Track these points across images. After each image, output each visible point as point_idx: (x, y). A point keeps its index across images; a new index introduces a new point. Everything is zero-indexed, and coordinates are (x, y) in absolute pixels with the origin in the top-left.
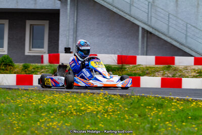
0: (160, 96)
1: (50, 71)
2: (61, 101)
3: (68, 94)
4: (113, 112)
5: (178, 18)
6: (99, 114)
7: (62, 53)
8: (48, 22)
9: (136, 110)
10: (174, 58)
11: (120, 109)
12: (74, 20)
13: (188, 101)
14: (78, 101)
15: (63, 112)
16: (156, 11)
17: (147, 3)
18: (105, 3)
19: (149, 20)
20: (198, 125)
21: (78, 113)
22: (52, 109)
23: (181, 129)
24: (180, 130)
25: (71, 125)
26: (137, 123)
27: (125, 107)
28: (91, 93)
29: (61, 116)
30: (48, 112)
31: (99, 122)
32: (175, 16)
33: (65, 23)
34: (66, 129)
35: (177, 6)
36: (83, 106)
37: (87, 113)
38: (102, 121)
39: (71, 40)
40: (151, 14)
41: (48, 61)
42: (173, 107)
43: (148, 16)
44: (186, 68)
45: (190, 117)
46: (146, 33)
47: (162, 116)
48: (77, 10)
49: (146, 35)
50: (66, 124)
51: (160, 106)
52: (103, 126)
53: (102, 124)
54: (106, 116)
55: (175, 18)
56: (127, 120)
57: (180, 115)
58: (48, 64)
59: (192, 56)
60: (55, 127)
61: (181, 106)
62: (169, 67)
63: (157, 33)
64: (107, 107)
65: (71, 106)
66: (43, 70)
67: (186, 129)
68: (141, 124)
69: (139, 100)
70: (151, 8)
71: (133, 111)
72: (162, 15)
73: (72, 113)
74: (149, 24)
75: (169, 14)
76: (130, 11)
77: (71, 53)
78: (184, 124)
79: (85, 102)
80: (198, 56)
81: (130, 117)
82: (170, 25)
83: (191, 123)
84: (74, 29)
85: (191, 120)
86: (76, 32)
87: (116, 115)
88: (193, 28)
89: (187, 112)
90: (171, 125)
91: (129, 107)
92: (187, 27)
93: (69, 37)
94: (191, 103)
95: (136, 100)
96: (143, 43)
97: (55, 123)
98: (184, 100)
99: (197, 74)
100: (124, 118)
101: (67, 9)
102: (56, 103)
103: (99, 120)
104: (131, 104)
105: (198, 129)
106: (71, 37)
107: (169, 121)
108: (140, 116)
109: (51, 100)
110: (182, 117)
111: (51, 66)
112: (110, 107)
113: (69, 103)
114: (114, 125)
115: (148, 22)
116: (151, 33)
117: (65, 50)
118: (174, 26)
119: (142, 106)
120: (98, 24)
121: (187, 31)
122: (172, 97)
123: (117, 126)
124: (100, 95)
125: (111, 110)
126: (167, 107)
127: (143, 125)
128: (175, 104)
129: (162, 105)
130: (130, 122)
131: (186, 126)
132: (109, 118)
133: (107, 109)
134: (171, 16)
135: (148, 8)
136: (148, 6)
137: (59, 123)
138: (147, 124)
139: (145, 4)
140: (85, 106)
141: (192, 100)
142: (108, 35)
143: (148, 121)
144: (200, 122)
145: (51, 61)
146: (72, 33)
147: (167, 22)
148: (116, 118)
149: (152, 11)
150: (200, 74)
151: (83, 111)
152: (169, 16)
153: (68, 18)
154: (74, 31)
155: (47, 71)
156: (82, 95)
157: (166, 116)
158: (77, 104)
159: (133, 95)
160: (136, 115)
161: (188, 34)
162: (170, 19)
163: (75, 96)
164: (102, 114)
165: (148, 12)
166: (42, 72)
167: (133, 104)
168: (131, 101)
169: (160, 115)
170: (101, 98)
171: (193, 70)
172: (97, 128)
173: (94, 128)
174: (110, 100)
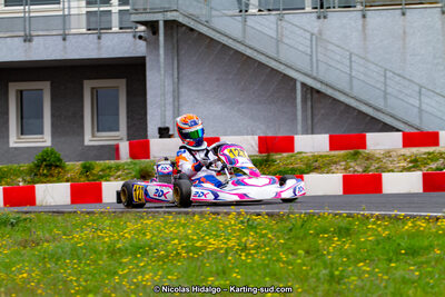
0: (344, 213)
1: (134, 174)
2: (156, 233)
4: (258, 247)
5: (368, 61)
6: (231, 254)
7: (153, 137)
8: (124, 81)
9: (299, 241)
10: (365, 136)
11: (269, 243)
12: (173, 75)
14: (190, 231)
15: (163, 252)
16: (326, 49)
17: (308, 36)
19: (315, 68)
20: (420, 266)
21: (191, 254)
22: (141, 248)
23: (387, 273)
24: (386, 277)
26: (304, 268)
27: (278, 238)
29: (159, 261)
30: (134, 255)
31: (231, 270)
32: (362, 58)
33: (157, 81)
35: (365, 39)
36: (198, 240)
37: (208, 252)
38: (237, 267)
39: (169, 113)
40: (317, 56)
41: (128, 155)
42: (369, 233)
43: (311, 60)
44: (388, 154)
45: (403, 252)
46: (309, 92)
47: (350, 252)
48: (178, 55)
49: (309, 96)
51: (344, 232)
52: (239, 277)
53: (237, 273)
54: (243, 258)
55: (362, 62)
56: (284, 262)
57: (383, 248)
58: (129, 160)
59: (398, 130)
60: (149, 284)
61: (385, 230)
62: (356, 154)
63: (329, 92)
64: (244, 239)
65: (176, 241)
66: (119, 173)
67: (399, 273)
68: (311, 269)
69: (304, 221)
70: (317, 45)
71: (294, 243)
72: (338, 57)
73: (178, 254)
74: (315, 75)
75: (351, 54)
76: (278, 52)
77: (170, 136)
78: (393, 265)
79: (203, 232)
80: (408, 130)
81: (290, 257)
82: (353, 74)
83: (406, 263)
84: (174, 91)
85: (406, 257)
87: (263, 254)
88: (398, 78)
89: (398, 241)
90: (368, 269)
91: (287, 237)
92: (385, 76)
93: (165, 107)
94: (404, 223)
95: (299, 223)
96: (304, 110)
97: (147, 277)
98: (390, 217)
99: (410, 165)
100: (278, 260)
101: (158, 55)
102: (148, 237)
103: (231, 265)
104: (291, 230)
105: (421, 274)
106: (170, 108)
107: (364, 261)
108: (307, 252)
109: (138, 232)
110: (388, 252)
111: (135, 164)
112: (250, 239)
113: (172, 235)
114: (259, 273)
115: (312, 71)
116: (318, 92)
117: (160, 133)
118: (362, 77)
119: (311, 234)
120: (217, 80)
121: (385, 84)
122: (366, 213)
123: (265, 276)
124: (231, 216)
125: (252, 246)
126: (358, 233)
127: (316, 271)
128: (374, 227)
129: (348, 230)
130: (290, 267)
131: (396, 268)
132: (249, 261)
133: (245, 243)
134: (354, 58)
135: (312, 45)
136: (311, 41)
137: (156, 274)
138: (322, 268)
139: (306, 38)
140: (203, 239)
141: (405, 216)
142: (237, 99)
143: (324, 263)
144: (423, 259)
145: (133, 155)
146: (171, 100)
147: (348, 70)
148: (263, 260)
149: (319, 50)
150: (415, 164)
151: (200, 249)
152: (351, 58)
153: (162, 69)
154: (174, 96)
155: (127, 174)
156: (196, 217)
157: (358, 250)
158: (187, 236)
159: (292, 213)
160: (301, 252)
161: (389, 90)
162: (353, 64)
163: (183, 221)
164: (236, 253)
165: (312, 52)
166: (119, 177)
167: (294, 231)
168: (290, 225)
169: (346, 250)
170: (233, 222)
171: (401, 157)
172: (228, 282)
173: (222, 282)
174: (249, 225)
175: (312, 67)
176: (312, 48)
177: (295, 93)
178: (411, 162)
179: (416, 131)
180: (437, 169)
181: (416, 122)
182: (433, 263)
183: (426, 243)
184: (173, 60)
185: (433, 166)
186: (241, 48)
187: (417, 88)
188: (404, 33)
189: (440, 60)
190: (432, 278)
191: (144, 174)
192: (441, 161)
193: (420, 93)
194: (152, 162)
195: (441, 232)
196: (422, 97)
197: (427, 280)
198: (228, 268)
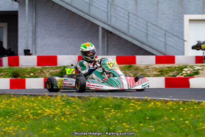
0: (119, 97)
1: (10, 74)
2: (17, 105)
3: (26, 97)
4: (71, 114)
5: (138, 17)
6: (56, 117)
7: (22, 55)
8: (6, 24)
9: (93, 112)
10: (135, 57)
11: (77, 112)
12: (33, 21)
13: (146, 100)
14: (35, 105)
15: (20, 116)
16: (116, 10)
17: (106, 2)
18: (64, 4)
19: (109, 20)
20: (156, 126)
21: (35, 117)
22: (9, 113)
23: (138, 129)
24: (137, 131)
25: (27, 129)
26: (95, 125)
27: (82, 109)
28: (49, 96)
29: (18, 120)
30: (5, 116)
31: (56, 126)
32: (135, 15)
33: (24, 25)
34: (22, 134)
35: (137, 5)
36: (40, 110)
37: (44, 116)
38: (59, 124)
39: (30, 42)
40: (110, 13)
41: (7, 64)
42: (131, 108)
43: (108, 15)
44: (147, 67)
45: (148, 118)
46: (106, 32)
47: (120, 117)
48: (36, 11)
49: (106, 35)
50: (23, 129)
51: (118, 107)
52: (59, 129)
53: (59, 127)
54: (63, 119)
55: (135, 17)
56: (84, 122)
57: (138, 116)
58: (8, 67)
59: (153, 55)
60: (11, 132)
61: (139, 106)
62: (130, 67)
63: (117, 33)
64: (64, 109)
65: (28, 110)
66: (2, 74)
67: (144, 129)
68: (99, 126)
69: (97, 101)
70: (111, 7)
71: (91, 112)
72: (122, 14)
73: (28, 117)
74: (109, 23)
75: (129, 13)
76: (90, 10)
77: (30, 55)
78: (141, 125)
79: (42, 105)
80: (159, 54)
81: (88, 119)
82: (130, 24)
83: (149, 124)
84: (33, 30)
85: (149, 121)
86: (35, 33)
87: (74, 117)
88: (154, 26)
89: (146, 112)
90: (128, 126)
91: (87, 109)
92: (147, 25)
93: (28, 39)
94: (150, 103)
95: (94, 102)
96: (103, 42)
97: (11, 128)
98: (143, 100)
99: (159, 73)
100: (82, 121)
101: (25, 10)
102: (13, 107)
103: (56, 123)
104: (89, 106)
105: (156, 130)
106: (30, 39)
107: (126, 122)
108: (97, 117)
109: (8, 104)
110: (140, 118)
111: (11, 69)
112: (67, 110)
113: (25, 107)
114: (71, 127)
115: (108, 21)
116: (111, 33)
117: (25, 53)
118: (134, 25)
119: (100, 108)
120: (57, 24)
121: (147, 29)
122: (130, 97)
123: (74, 129)
124: (58, 97)
125: (68, 113)
126: (125, 108)
127: (101, 127)
128: (133, 104)
129: (120, 106)
130: (87, 125)
131: (143, 127)
132: (66, 121)
133: (65, 112)
134: (130, 15)
135: (108, 7)
136: (108, 5)
137: (15, 127)
138: (104, 126)
139: (105, 3)
140: (42, 109)
141: (150, 100)
142: (67, 35)
143: (106, 123)
144: (158, 122)
145: (10, 64)
146: (31, 35)
147: (127, 21)
148: (74, 121)
149: (112, 10)
150: (161, 73)
151: (40, 114)
152: (129, 14)
153: (27, 19)
154: (33, 33)
155: (6, 74)
156: (39, 98)
157: (124, 117)
158: (34, 107)
159: (91, 97)
160: (93, 117)
161: (149, 33)
162: (130, 18)
163: (33, 99)
164: (59, 117)
165: (108, 11)
166: (2, 76)
167: (91, 106)
168: (89, 103)
169: (118, 116)
170: (59, 101)
171: (154, 69)
172: (53, 132)
173: (50, 132)
174: (67, 102)
175: (108, 19)
176: (108, 9)
177: (98, 33)
178: (159, 72)
179: (163, 55)
180: (173, 76)
181: (163, 50)
182: (163, 124)
183: (160, 114)
184: (33, 13)
185: (171, 74)
186: (70, 8)
187: (164, 32)
188: (158, 2)
189: (177, 17)
190: (161, 132)
191: (15, 75)
192: (176, 72)
193: (165, 35)
194: (20, 68)
195: (168, 108)
196: (167, 37)
197: (159, 133)
198: (55, 125)
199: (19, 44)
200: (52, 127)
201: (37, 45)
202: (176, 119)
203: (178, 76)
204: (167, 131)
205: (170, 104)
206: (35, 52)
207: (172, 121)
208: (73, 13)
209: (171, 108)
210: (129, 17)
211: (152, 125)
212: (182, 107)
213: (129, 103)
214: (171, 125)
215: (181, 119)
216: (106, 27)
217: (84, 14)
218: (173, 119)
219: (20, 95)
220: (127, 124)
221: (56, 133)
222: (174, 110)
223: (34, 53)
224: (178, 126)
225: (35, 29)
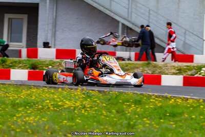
0: (139, 93)
1: (28, 66)
2: (38, 96)
4: (91, 107)
5: (158, 14)
6: (77, 109)
7: (41, 47)
8: (26, 16)
9: (113, 106)
11: (97, 105)
12: (53, 14)
13: (166, 97)
14: (56, 97)
15: (40, 107)
16: (137, 6)
19: (130, 16)
20: (176, 122)
21: (55, 108)
22: (29, 103)
23: (158, 125)
24: (157, 127)
25: (48, 120)
26: (115, 119)
27: (103, 103)
28: (69, 89)
29: (38, 111)
30: (25, 107)
32: (156, 12)
33: (44, 17)
34: (42, 124)
35: (158, 2)
36: (60, 101)
37: (64, 108)
38: (79, 117)
39: (50, 35)
40: (131, 9)
41: (26, 56)
42: (151, 104)
43: (128, 11)
44: (166, 65)
45: (168, 114)
46: (126, 28)
47: (140, 113)
48: (57, 4)
49: (126, 31)
50: (43, 119)
51: (138, 102)
52: (80, 122)
53: (79, 120)
54: (83, 112)
55: (155, 14)
56: (104, 116)
57: (158, 112)
58: (27, 59)
60: (32, 122)
61: (159, 103)
62: (149, 64)
63: (137, 29)
64: (84, 103)
65: (48, 101)
66: (20, 65)
67: (164, 126)
68: (119, 120)
69: (117, 96)
70: (132, 4)
71: (111, 107)
72: (142, 11)
73: (49, 108)
74: (130, 19)
75: (150, 10)
76: (110, 6)
77: (49, 47)
78: (162, 121)
79: (62, 97)
80: (178, 53)
81: (108, 113)
82: (150, 21)
83: (169, 120)
84: (53, 23)
85: (169, 117)
86: (55, 26)
87: (94, 111)
89: (166, 109)
90: (148, 122)
91: (107, 103)
93: (48, 31)
94: (170, 100)
95: (115, 96)
97: (31, 118)
98: (163, 96)
99: (177, 72)
100: (102, 114)
101: (46, 3)
102: (33, 98)
103: (76, 116)
104: (109, 100)
105: (176, 126)
106: (50, 32)
107: (147, 118)
108: (117, 112)
109: (28, 95)
110: (160, 114)
111: (29, 61)
112: (87, 103)
113: (46, 98)
114: (91, 120)
115: (128, 17)
116: (131, 29)
117: (44, 45)
118: (155, 23)
119: (120, 102)
120: (77, 18)
122: (150, 94)
124: (78, 90)
125: (88, 106)
126: (145, 103)
128: (154, 101)
129: (140, 101)
130: (108, 118)
131: (163, 123)
132: (86, 114)
133: (85, 105)
134: (151, 12)
135: (129, 3)
136: (129, 1)
137: (36, 118)
138: (124, 120)
140: (62, 101)
141: (171, 97)
142: (87, 30)
143: (126, 117)
145: (29, 56)
146: (51, 28)
147: (147, 18)
148: (94, 114)
149: (133, 6)
150: (180, 71)
151: (61, 106)
152: (149, 12)
153: (48, 12)
154: (53, 26)
155: (25, 66)
156: (60, 90)
157: (144, 112)
158: (54, 99)
159: (111, 91)
160: (114, 111)
162: (151, 15)
163: (52, 91)
164: (80, 109)
165: (129, 7)
166: (20, 67)
167: (111, 100)
168: (109, 97)
169: (138, 112)
170: (79, 93)
171: (173, 67)
172: (74, 124)
173: (71, 124)
174: (87, 96)
175: (128, 15)
176: (129, 5)
177: (118, 29)
178: (178, 70)
179: (181, 54)
180: (191, 75)
181: (182, 49)
182: (183, 121)
183: (180, 111)
184: (54, 6)
185: (189, 73)
187: (184, 31)
189: (197, 17)
190: (182, 129)
191: (34, 67)
192: (194, 71)
193: (185, 33)
194: (38, 60)
195: (189, 106)
196: (186, 36)
197: (179, 130)
198: (75, 117)
199: (39, 36)
200: (72, 119)
201: (56, 38)
202: (196, 116)
203: (196, 76)
204: (188, 128)
205: (190, 101)
206: (55, 45)
207: (193, 118)
208: (94, 7)
209: (192, 106)
210: (149, 14)
211: (173, 122)
212: (202, 105)
213: (149, 99)
214: (191, 122)
215: (202, 117)
216: (127, 23)
217: (105, 10)
218: (193, 117)
219: (39, 86)
220: (147, 120)
221: (76, 125)
222: (194, 108)
223: (53, 46)
224: (198, 124)
225: (56, 22)
